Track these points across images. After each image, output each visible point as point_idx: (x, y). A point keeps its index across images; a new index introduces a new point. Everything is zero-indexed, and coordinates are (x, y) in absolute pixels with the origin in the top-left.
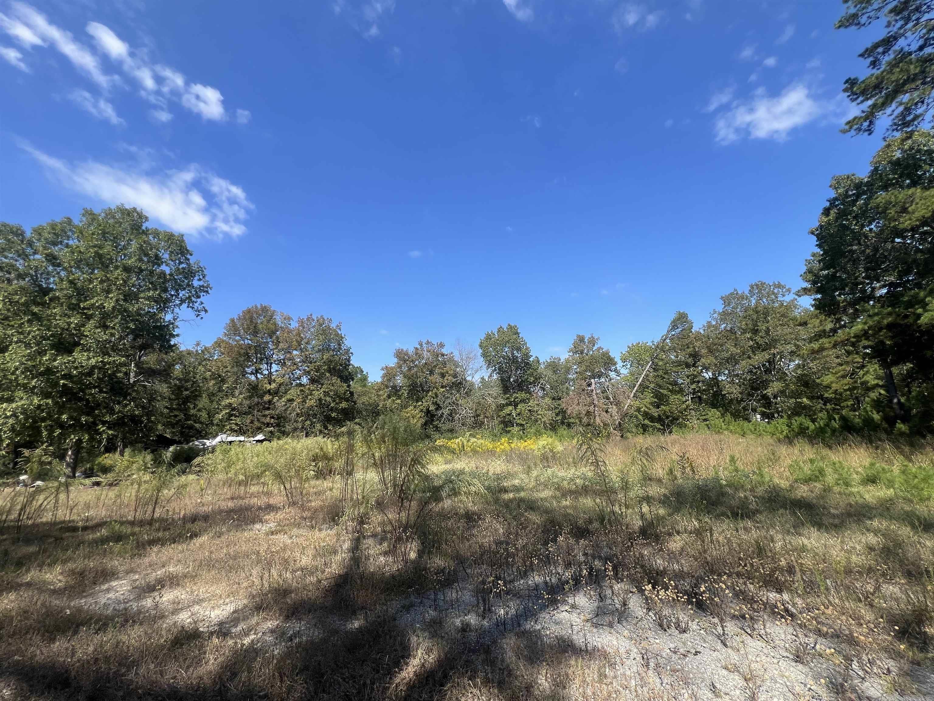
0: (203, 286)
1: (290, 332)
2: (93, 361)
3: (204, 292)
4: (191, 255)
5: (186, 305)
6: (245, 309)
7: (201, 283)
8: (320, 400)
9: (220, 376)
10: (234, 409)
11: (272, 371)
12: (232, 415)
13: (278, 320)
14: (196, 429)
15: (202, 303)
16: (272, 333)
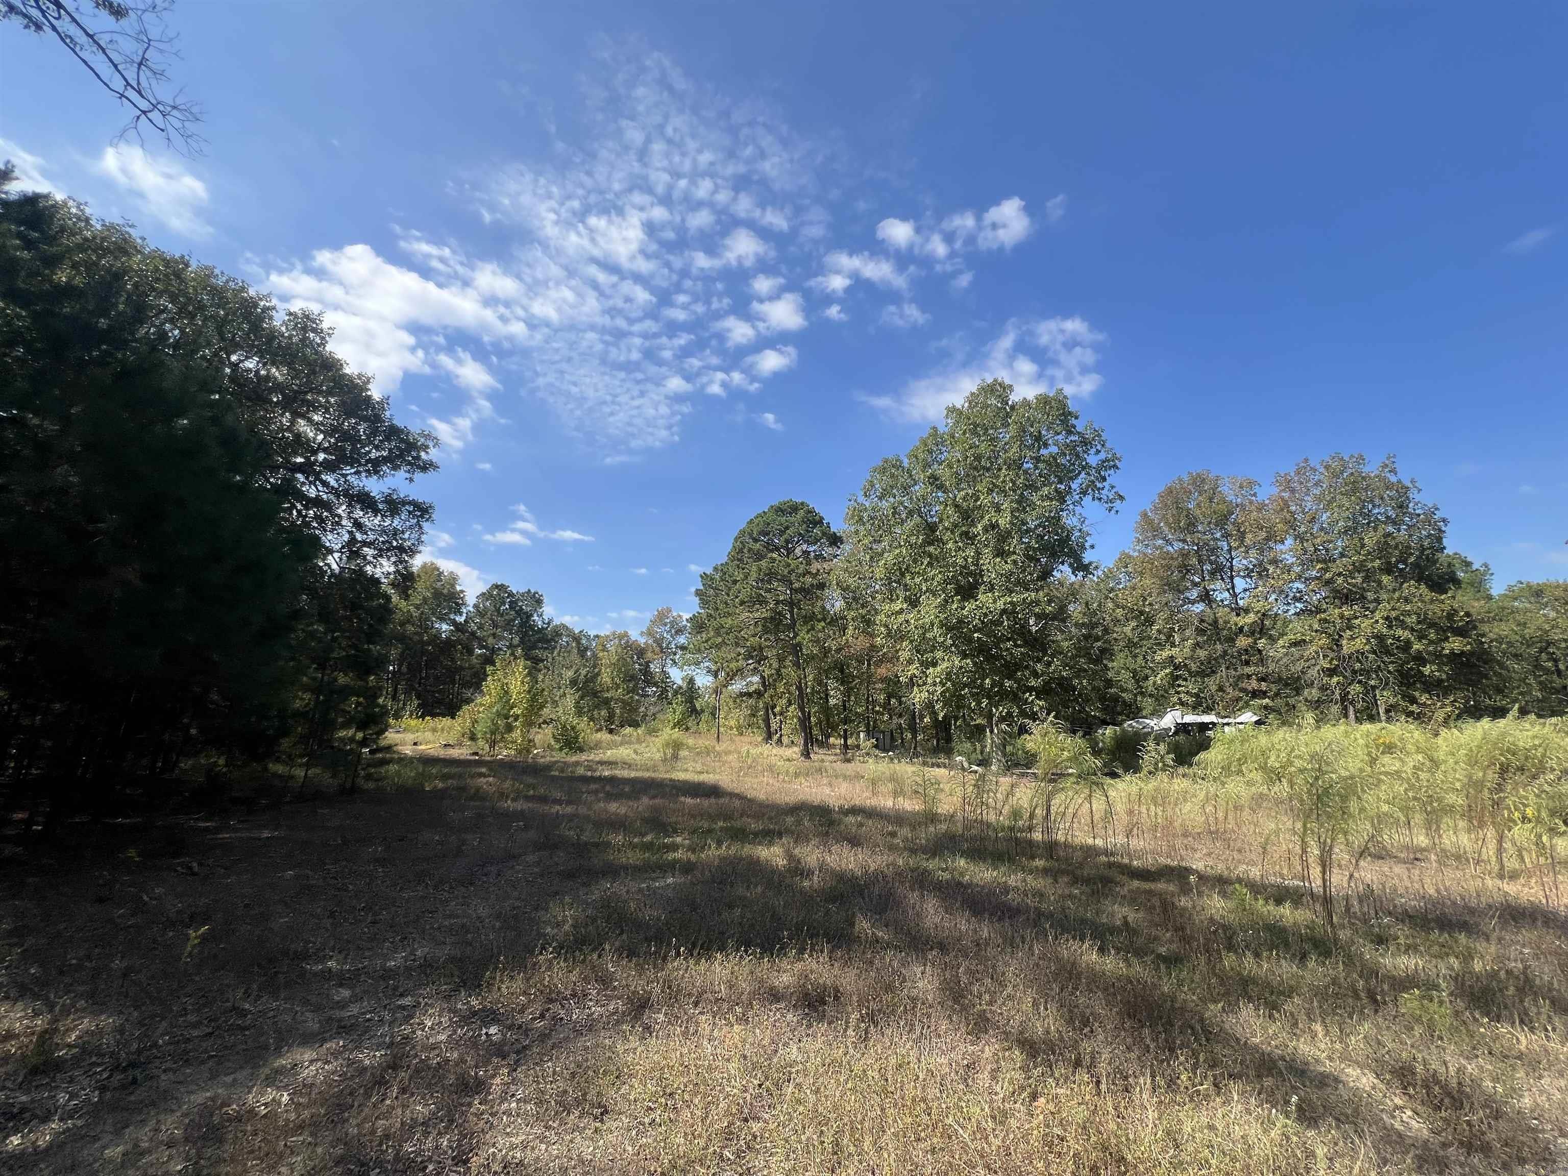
0: (1107, 460)
1: (1261, 507)
2: (1000, 604)
3: (1110, 468)
4: (1076, 418)
5: (1090, 497)
6: (1162, 489)
7: (1102, 455)
8: (1380, 638)
9: (1142, 613)
10: (1177, 667)
11: (1237, 591)
12: (1178, 678)
13: (1229, 491)
14: (1124, 701)
15: (1113, 487)
16: (1222, 521)
